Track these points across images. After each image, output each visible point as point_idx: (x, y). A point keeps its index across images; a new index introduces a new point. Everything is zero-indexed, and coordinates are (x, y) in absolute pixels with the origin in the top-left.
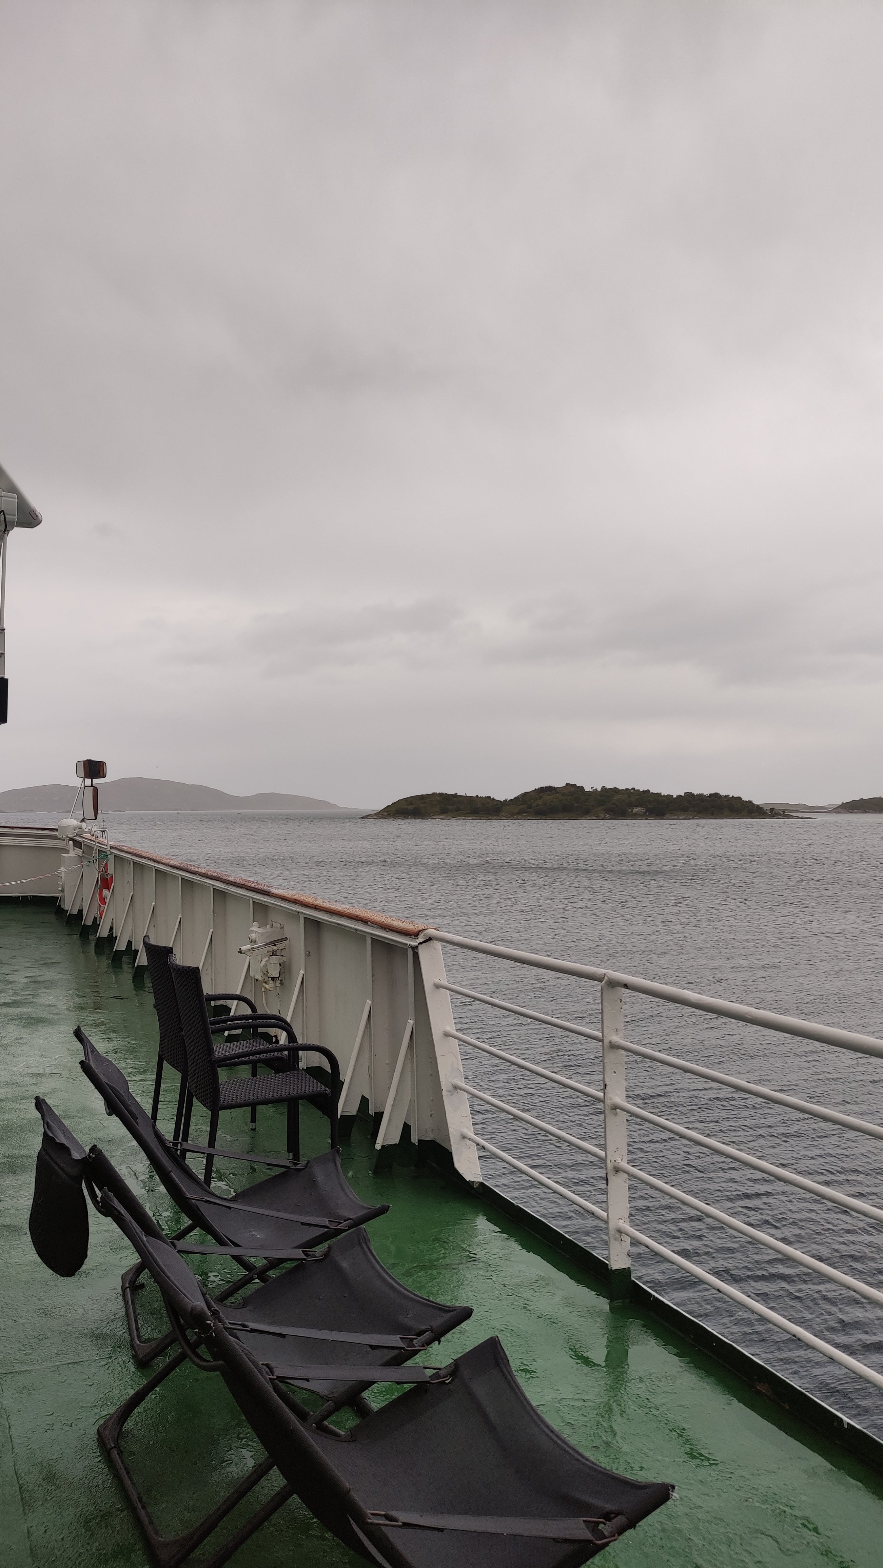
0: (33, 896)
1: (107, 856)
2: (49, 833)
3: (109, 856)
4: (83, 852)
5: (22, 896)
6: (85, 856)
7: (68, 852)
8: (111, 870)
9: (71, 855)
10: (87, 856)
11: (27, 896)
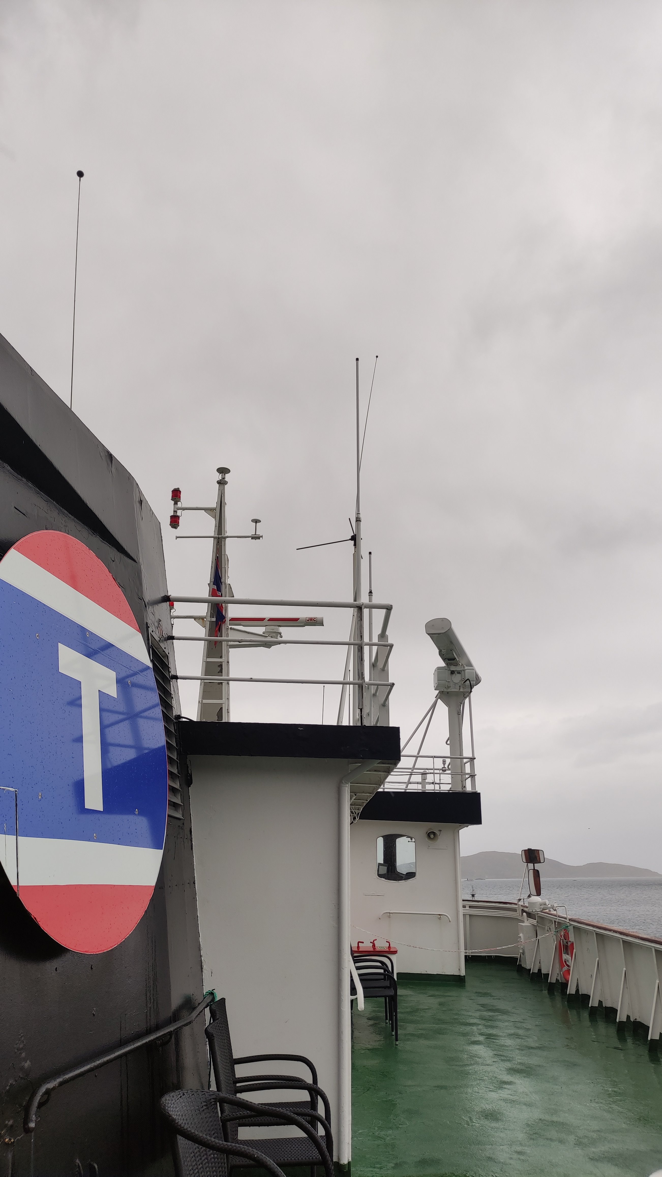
0: (496, 956)
1: (567, 927)
2: (503, 906)
3: (569, 927)
4: (537, 922)
5: (488, 956)
6: (539, 925)
7: (523, 922)
8: (572, 938)
9: (527, 924)
10: (541, 926)
11: (491, 956)
